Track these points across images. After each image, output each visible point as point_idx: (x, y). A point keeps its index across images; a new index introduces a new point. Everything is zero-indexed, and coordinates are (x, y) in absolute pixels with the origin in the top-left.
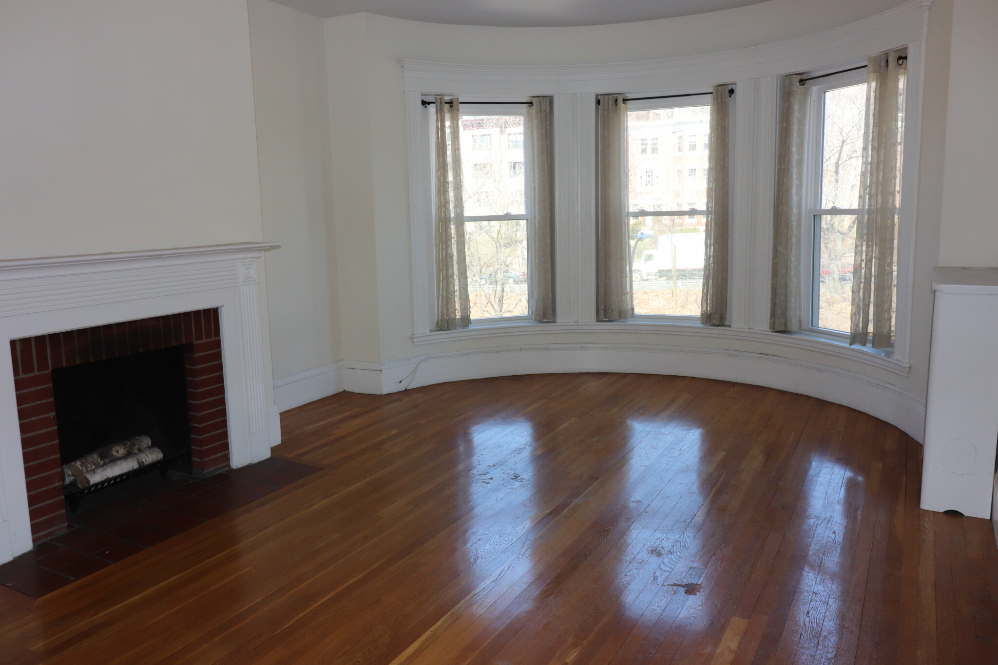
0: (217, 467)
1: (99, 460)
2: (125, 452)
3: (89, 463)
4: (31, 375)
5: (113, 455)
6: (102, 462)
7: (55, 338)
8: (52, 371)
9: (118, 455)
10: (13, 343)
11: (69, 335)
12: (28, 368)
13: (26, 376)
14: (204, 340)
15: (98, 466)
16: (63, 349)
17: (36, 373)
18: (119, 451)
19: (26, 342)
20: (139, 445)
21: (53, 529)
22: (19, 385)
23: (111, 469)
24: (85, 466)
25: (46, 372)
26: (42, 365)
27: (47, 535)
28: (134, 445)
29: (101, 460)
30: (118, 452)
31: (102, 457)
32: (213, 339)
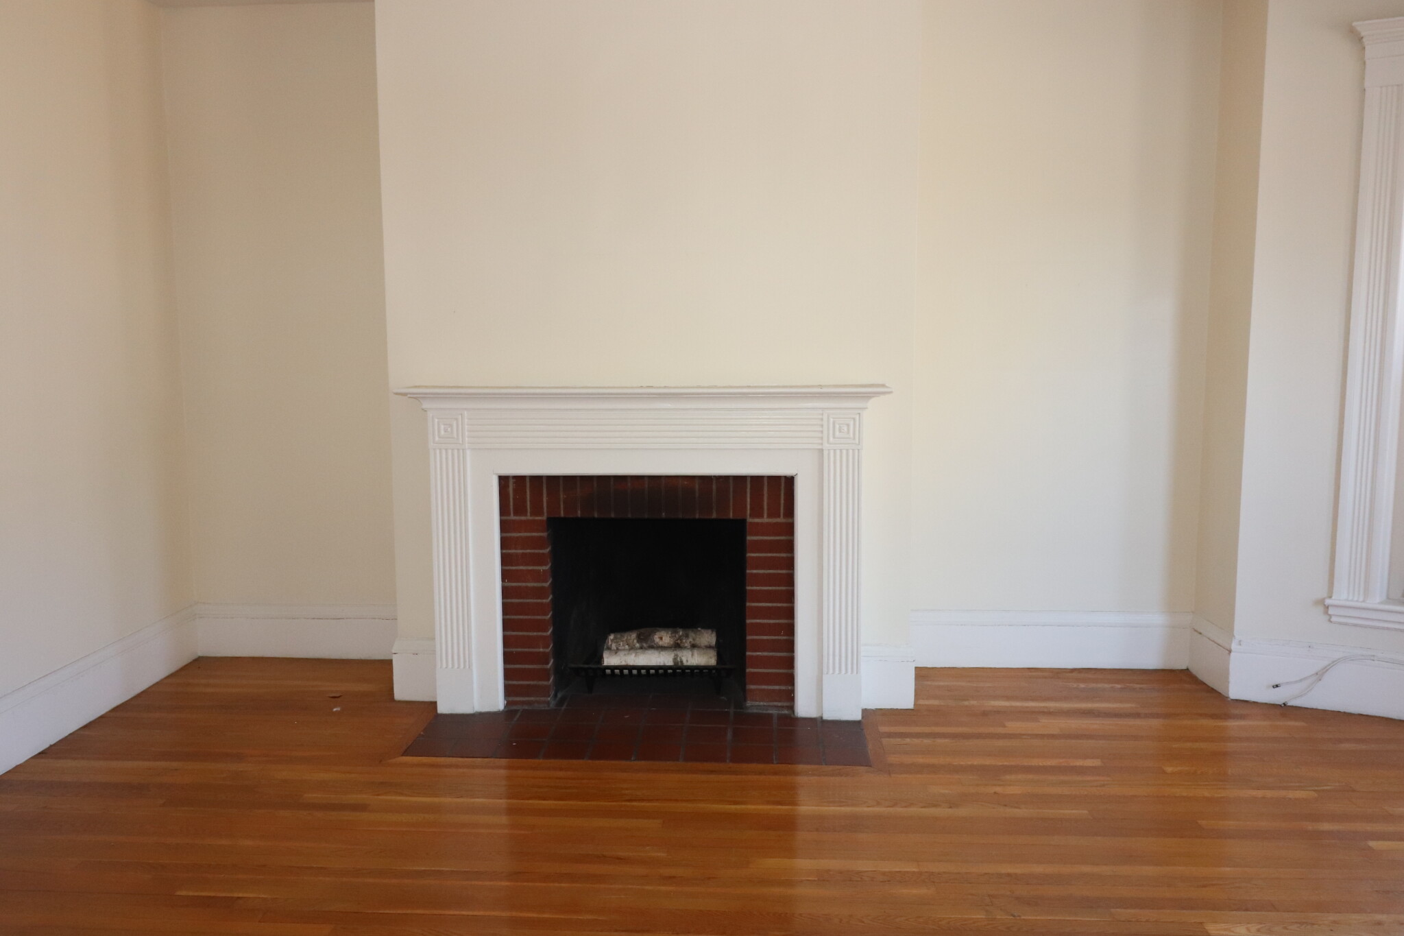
0: (771, 704)
1: (635, 641)
2: (672, 643)
3: (623, 641)
4: (523, 518)
5: (654, 641)
6: (638, 645)
7: (553, 480)
8: (549, 519)
9: (661, 643)
10: (504, 481)
11: (570, 480)
12: (520, 510)
13: (517, 518)
14: (765, 520)
15: (632, 648)
16: (562, 496)
17: (529, 517)
18: (664, 638)
19: (520, 479)
20: (694, 640)
21: (532, 699)
22: (504, 526)
23: (635, 656)
24: (617, 642)
25: (539, 518)
26: (537, 510)
27: (523, 703)
28: (687, 636)
29: (638, 642)
30: (661, 638)
31: (639, 639)
32: (781, 520)
